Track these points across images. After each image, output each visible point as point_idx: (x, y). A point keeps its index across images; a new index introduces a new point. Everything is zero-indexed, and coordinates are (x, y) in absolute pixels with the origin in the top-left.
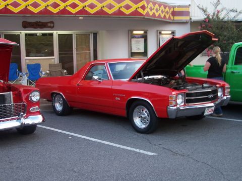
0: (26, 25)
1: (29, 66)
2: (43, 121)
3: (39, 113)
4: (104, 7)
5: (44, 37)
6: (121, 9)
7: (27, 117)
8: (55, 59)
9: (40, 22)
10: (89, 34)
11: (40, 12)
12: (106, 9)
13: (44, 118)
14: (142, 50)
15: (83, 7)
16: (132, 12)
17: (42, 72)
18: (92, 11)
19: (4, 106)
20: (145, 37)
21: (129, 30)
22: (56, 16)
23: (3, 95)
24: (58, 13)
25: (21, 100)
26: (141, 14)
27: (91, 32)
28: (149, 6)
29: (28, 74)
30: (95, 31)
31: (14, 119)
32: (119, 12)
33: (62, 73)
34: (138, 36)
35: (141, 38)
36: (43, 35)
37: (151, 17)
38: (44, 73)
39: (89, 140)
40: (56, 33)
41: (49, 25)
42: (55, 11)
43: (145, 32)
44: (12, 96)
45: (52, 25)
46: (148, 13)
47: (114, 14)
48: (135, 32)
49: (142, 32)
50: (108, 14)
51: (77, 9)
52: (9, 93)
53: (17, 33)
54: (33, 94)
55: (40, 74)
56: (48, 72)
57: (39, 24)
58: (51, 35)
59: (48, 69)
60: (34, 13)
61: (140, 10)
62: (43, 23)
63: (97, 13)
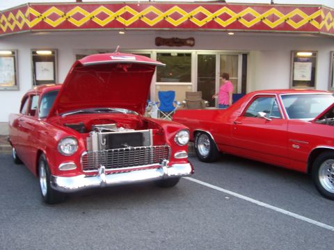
0: (160, 42)
1: (161, 94)
2: (192, 173)
3: (187, 161)
4: (264, 18)
5: (179, 58)
6: (288, 22)
7: (170, 165)
8: (193, 85)
9: (177, 38)
10: (237, 56)
11: (182, 26)
12: (267, 22)
13: (193, 169)
14: (308, 78)
15: (238, 19)
16: (303, 26)
17: (176, 102)
18: (249, 24)
19: (142, 149)
20: (313, 60)
21: (292, 52)
22: (201, 31)
23: (141, 134)
24: (203, 27)
25: (164, 142)
26: (315, 29)
27: (240, 53)
28: (327, 18)
29: (159, 104)
30: (245, 52)
31: (154, 167)
32: (285, 26)
33: (201, 104)
34: (304, 59)
35: (308, 61)
36: (180, 55)
37: (329, 32)
38: (179, 103)
39: (256, 205)
40: (195, 53)
41: (188, 42)
42: (200, 23)
43: (315, 54)
44: (151, 135)
45: (192, 42)
46: (324, 27)
47: (278, 28)
48: (299, 54)
49: (310, 54)
50: (270, 28)
51: (229, 22)
52: (147, 130)
53: (147, 51)
54: (180, 133)
55: (174, 104)
56: (184, 102)
57: (176, 41)
58: (189, 55)
59: (185, 98)
60: (174, 27)
61: (315, 23)
62: (180, 40)
63: (255, 27)
